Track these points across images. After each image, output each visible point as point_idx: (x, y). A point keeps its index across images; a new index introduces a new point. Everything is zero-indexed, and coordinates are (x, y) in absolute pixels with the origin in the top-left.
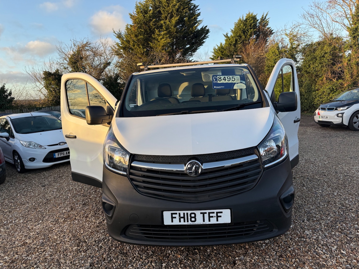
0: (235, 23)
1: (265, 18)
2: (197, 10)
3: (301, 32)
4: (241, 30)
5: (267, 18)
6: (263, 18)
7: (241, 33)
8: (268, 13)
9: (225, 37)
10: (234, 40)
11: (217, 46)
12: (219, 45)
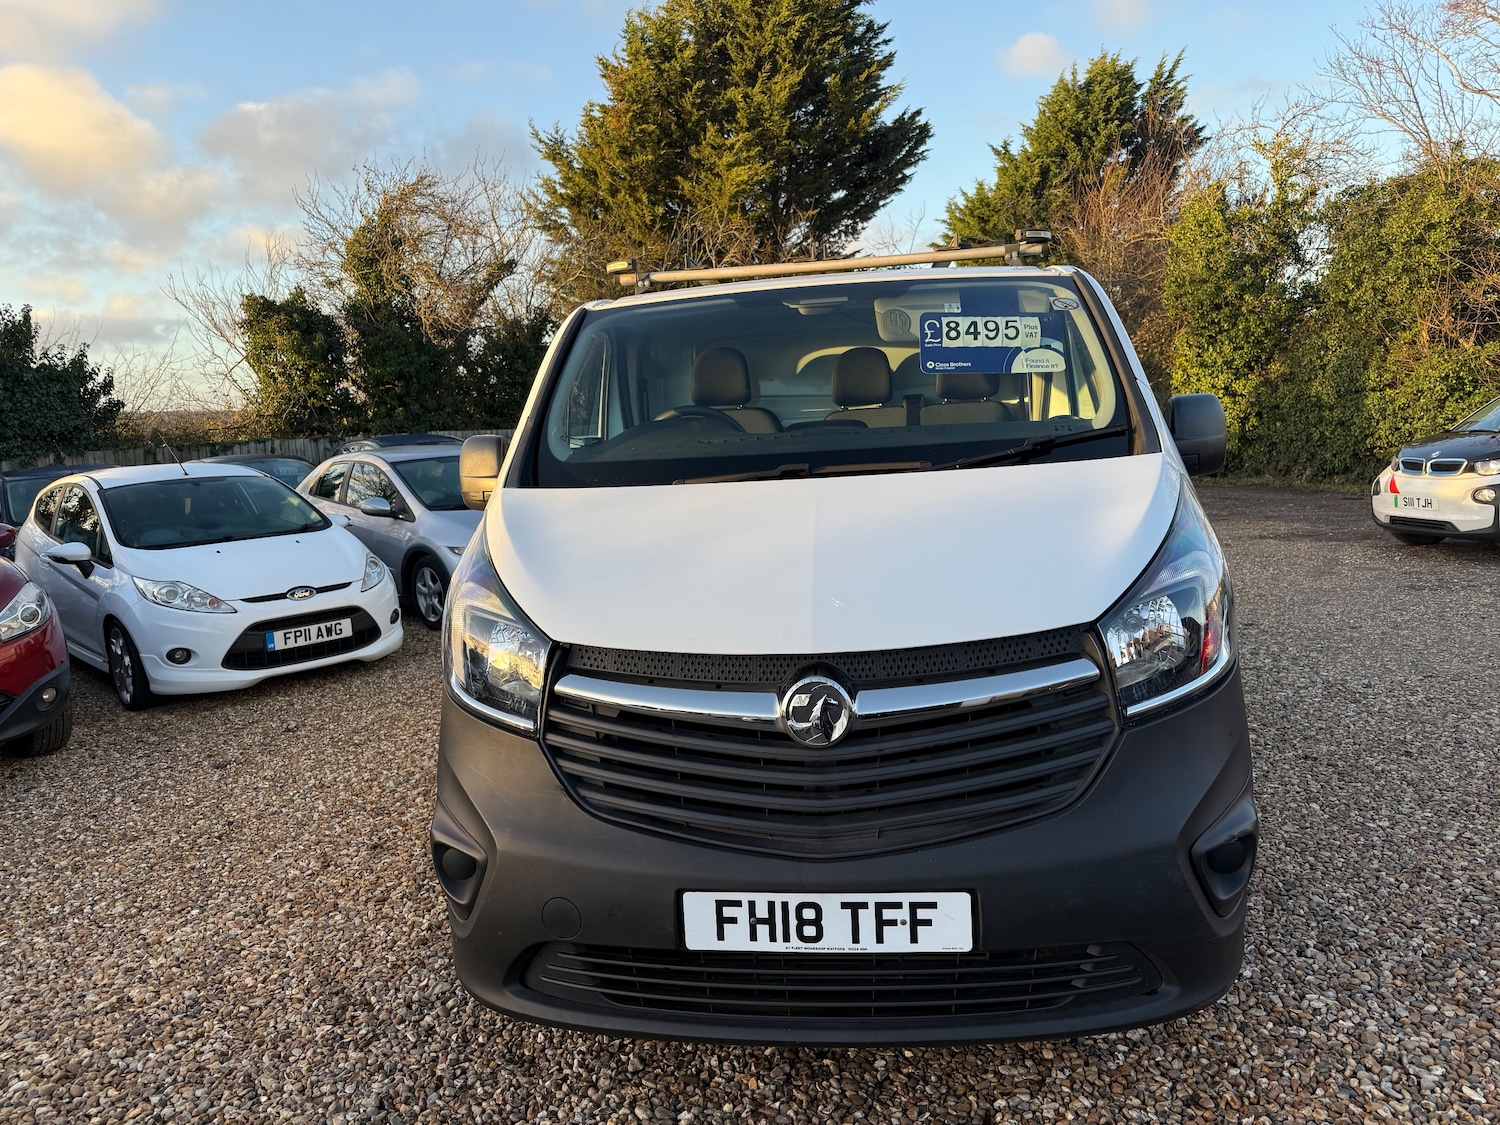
0: (1041, 101)
1: (1171, 75)
2: (878, 44)
3: (1325, 134)
4: (1063, 128)
5: (1178, 75)
6: (1159, 75)
7: (1063, 141)
8: (1183, 56)
9: (996, 157)
10: (1037, 171)
11: (964, 194)
12: (972, 192)
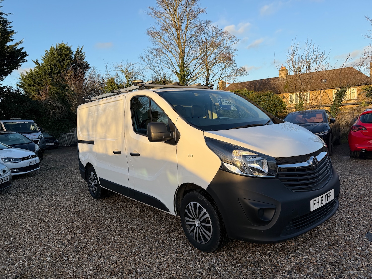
0: (46, 51)
1: (81, 51)
2: (8, 27)
4: (56, 59)
5: (82, 51)
6: (78, 50)
7: (56, 62)
8: (83, 47)
9: (34, 63)
10: (49, 69)
11: (26, 72)
12: (29, 72)
